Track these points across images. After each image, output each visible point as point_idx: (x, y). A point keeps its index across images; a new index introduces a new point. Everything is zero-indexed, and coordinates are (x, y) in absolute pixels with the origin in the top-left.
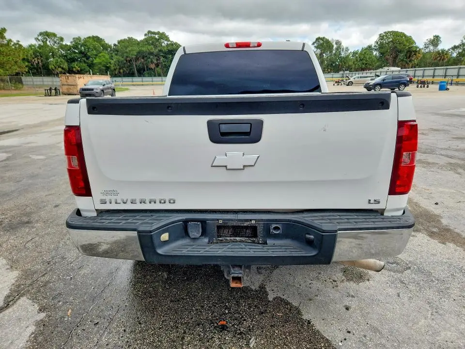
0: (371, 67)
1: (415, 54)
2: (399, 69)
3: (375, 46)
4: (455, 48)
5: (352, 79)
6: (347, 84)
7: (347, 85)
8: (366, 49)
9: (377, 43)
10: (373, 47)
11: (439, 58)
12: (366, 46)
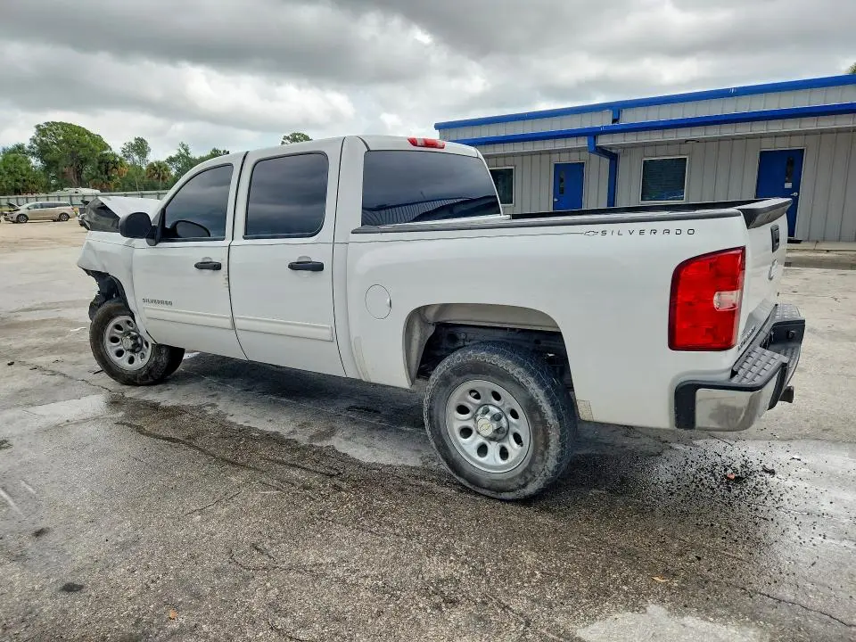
0: (36, 187)
1: (115, 167)
2: (98, 192)
3: (29, 147)
4: (171, 160)
5: (23, 210)
6: (15, 219)
7: (14, 222)
8: (13, 151)
9: (35, 141)
10: (26, 147)
11: (156, 176)
12: (10, 146)
